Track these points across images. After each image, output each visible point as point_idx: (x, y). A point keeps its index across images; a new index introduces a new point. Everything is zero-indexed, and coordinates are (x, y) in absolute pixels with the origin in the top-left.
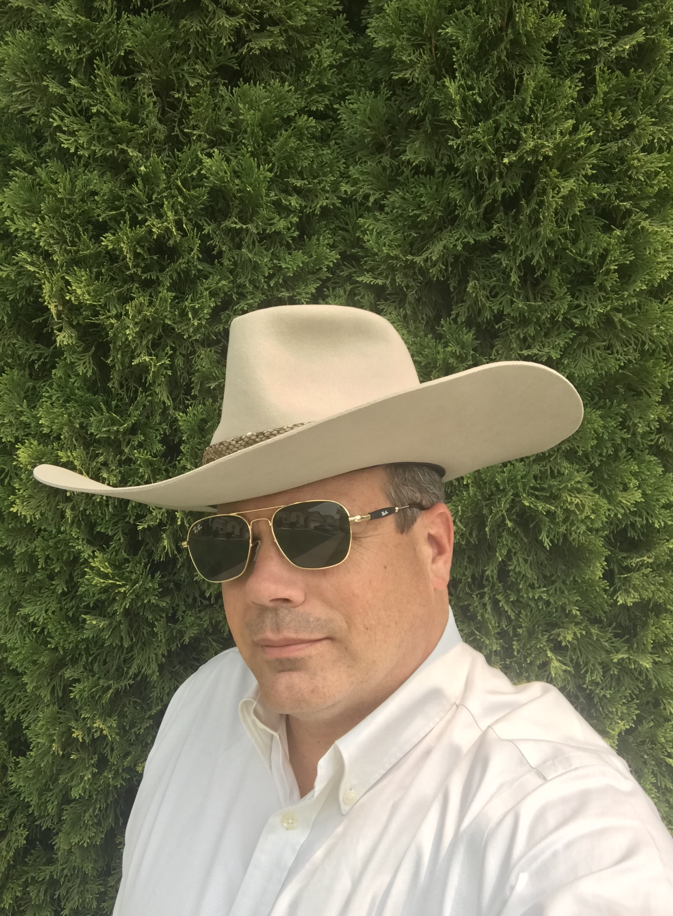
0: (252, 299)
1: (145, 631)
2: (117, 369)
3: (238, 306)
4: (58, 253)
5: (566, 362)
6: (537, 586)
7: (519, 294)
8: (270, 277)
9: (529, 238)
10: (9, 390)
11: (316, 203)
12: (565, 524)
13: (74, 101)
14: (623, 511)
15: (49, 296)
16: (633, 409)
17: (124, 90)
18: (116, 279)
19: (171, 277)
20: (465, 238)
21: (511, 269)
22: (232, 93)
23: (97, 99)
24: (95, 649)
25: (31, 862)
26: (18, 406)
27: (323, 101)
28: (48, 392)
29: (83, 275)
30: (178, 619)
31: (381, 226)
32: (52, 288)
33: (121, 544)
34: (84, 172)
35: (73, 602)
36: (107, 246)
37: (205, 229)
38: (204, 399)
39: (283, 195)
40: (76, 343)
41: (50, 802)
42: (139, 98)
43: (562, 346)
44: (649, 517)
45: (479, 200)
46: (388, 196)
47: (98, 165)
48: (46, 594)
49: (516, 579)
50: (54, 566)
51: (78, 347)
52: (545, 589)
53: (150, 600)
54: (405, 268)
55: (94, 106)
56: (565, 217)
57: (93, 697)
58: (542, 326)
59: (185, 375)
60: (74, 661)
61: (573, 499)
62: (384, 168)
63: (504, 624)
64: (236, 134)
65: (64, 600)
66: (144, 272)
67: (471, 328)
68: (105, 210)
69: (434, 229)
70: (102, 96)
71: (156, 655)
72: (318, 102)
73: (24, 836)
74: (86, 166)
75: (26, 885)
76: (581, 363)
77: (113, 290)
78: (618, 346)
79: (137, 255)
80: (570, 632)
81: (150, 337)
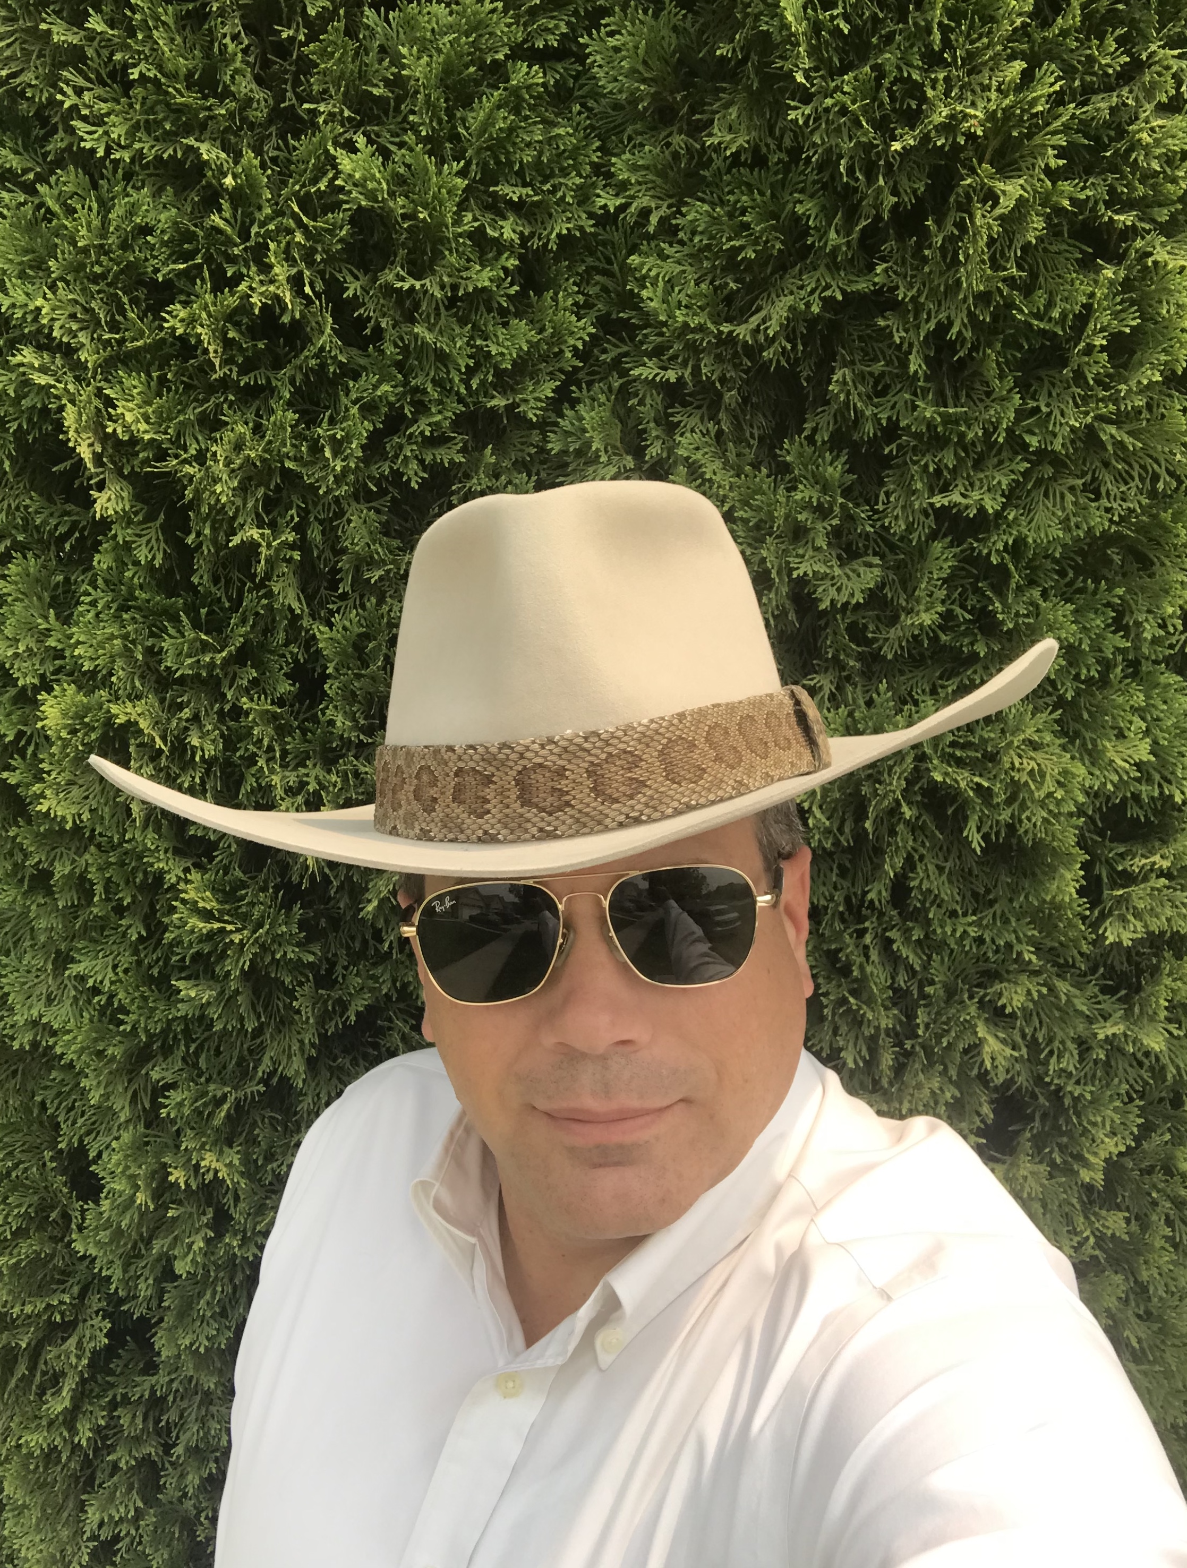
0: (440, 412)
1: (281, 1005)
2: (206, 552)
3: (415, 427)
4: (88, 346)
5: (1011, 517)
6: (960, 912)
7: (925, 391)
8: (471, 372)
9: (942, 289)
10: (23, 593)
11: (549, 229)
12: (1009, 806)
13: (99, 55)
14: (1115, 778)
15: (77, 431)
16: (1136, 594)
17: (188, 29)
18: (194, 388)
19: (292, 381)
20: (828, 287)
21: (911, 345)
22: (387, 20)
23: (139, 53)
24: (200, 1031)
25: (119, 1370)
26: (40, 621)
27: (557, 27)
28: (89, 594)
29: (135, 383)
30: (336, 980)
31: (670, 268)
32: (80, 414)
33: (232, 854)
34: (125, 189)
35: (159, 953)
36: (174, 329)
37: (348, 288)
38: (362, 597)
39: (489, 216)
40: (132, 507)
41: (142, 1278)
42: (216, 45)
43: (1004, 487)
44: (1165, 785)
45: (852, 215)
46: (684, 210)
47: (150, 175)
48: (112, 939)
49: (923, 903)
50: (121, 895)
51: (136, 514)
52: (974, 918)
53: (285, 953)
54: (717, 345)
55: (135, 66)
56: (1009, 247)
57: (201, 1113)
58: (970, 448)
59: (328, 554)
60: (167, 1051)
61: (1025, 761)
62: (676, 156)
63: (901, 980)
64: (399, 100)
65: (145, 948)
66: (241, 373)
67: (840, 451)
68: (167, 259)
69: (769, 271)
70: (149, 45)
71: (301, 1042)
72: (547, 30)
73: (105, 1331)
74: (128, 177)
75: (113, 1405)
76: (1041, 516)
77: (190, 411)
78: (1109, 484)
79: (228, 343)
80: (1019, 991)
81: (261, 492)
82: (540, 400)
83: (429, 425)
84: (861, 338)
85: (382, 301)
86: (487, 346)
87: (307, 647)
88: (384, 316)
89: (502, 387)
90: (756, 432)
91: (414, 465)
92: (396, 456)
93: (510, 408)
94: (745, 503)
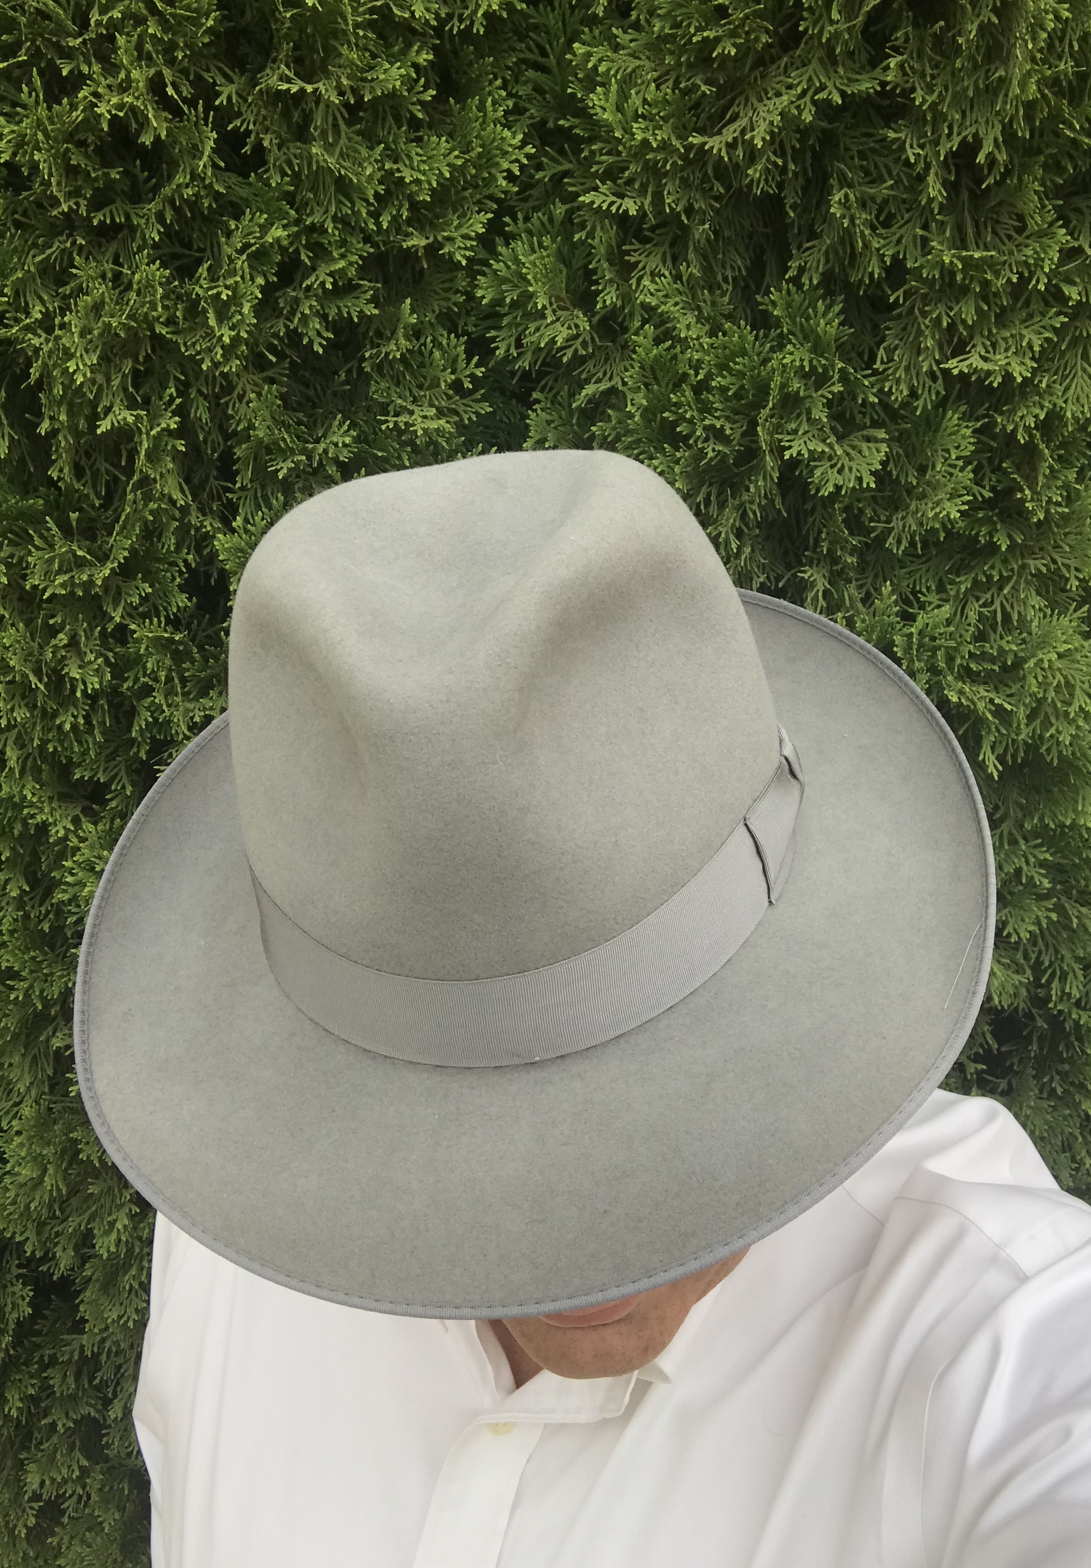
82: (468, 237)
83: (331, 274)
84: (862, 155)
85: (263, 112)
86: (398, 170)
87: (199, 550)
88: (267, 131)
89: (419, 221)
90: (729, 273)
91: (316, 324)
92: (293, 312)
93: (432, 249)
94: (723, 367)
